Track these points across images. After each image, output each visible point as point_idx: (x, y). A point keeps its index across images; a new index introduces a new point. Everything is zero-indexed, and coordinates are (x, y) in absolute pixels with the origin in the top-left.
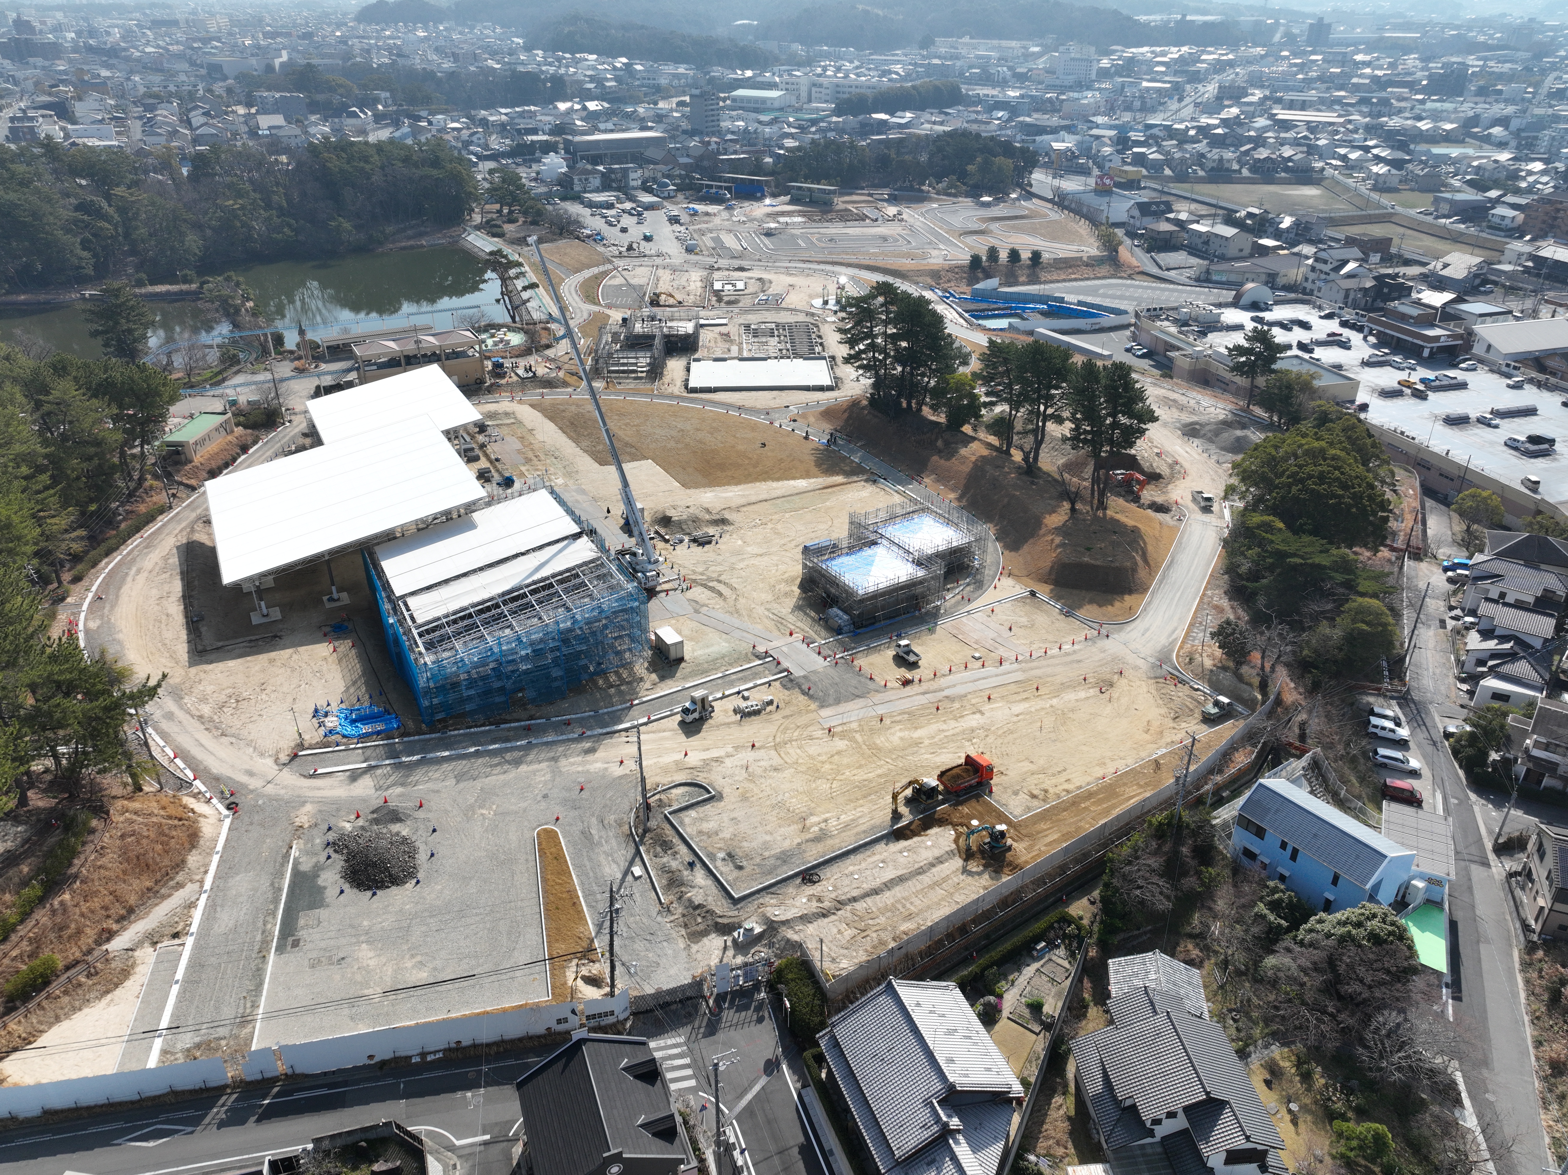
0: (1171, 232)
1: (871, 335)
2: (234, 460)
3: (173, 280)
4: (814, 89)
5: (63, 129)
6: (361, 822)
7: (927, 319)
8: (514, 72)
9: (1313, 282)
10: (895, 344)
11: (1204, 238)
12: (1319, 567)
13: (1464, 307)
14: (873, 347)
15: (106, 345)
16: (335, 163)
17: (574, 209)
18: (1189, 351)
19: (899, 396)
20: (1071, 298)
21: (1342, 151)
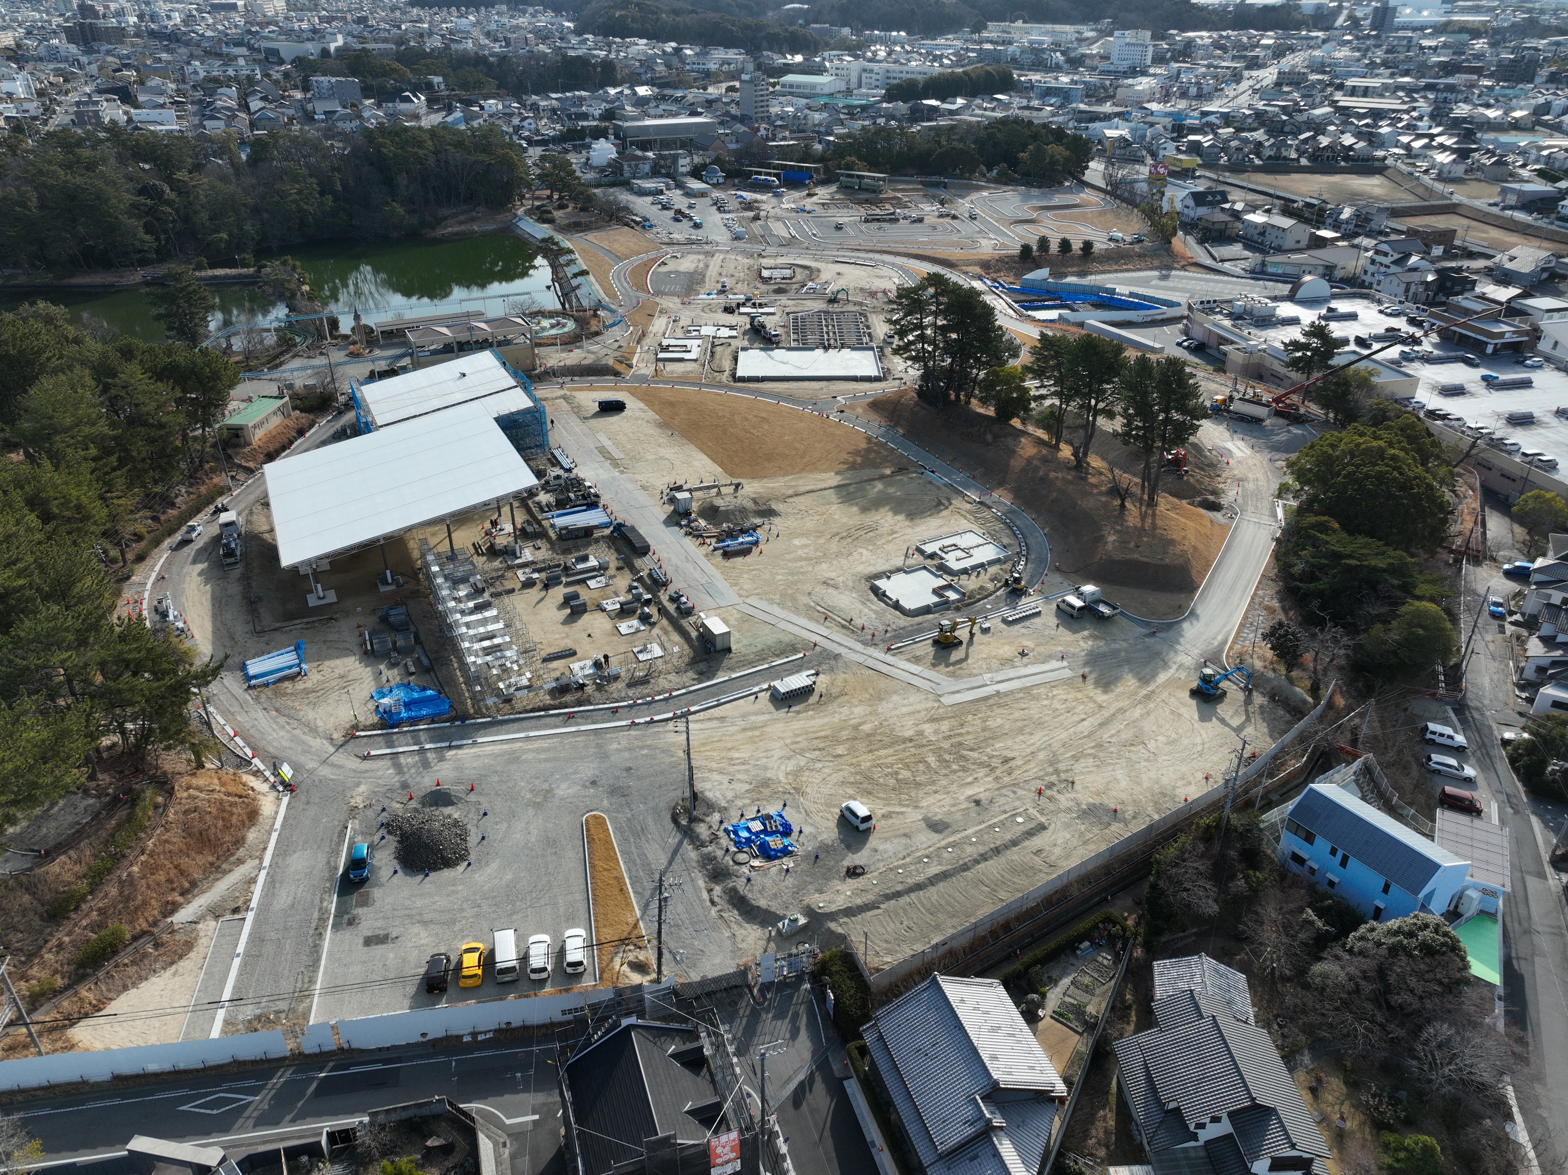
0: (1226, 223)
1: (920, 326)
2: (291, 443)
3: (232, 264)
4: (864, 75)
5: (126, 113)
6: (413, 804)
7: (979, 310)
8: (565, 56)
9: (1373, 275)
10: (944, 335)
11: (1260, 229)
12: (1375, 569)
13: (1531, 302)
14: (922, 338)
15: (170, 329)
16: (389, 149)
17: (624, 197)
18: (1243, 344)
19: (948, 387)
20: (1123, 290)
21: (1405, 139)
